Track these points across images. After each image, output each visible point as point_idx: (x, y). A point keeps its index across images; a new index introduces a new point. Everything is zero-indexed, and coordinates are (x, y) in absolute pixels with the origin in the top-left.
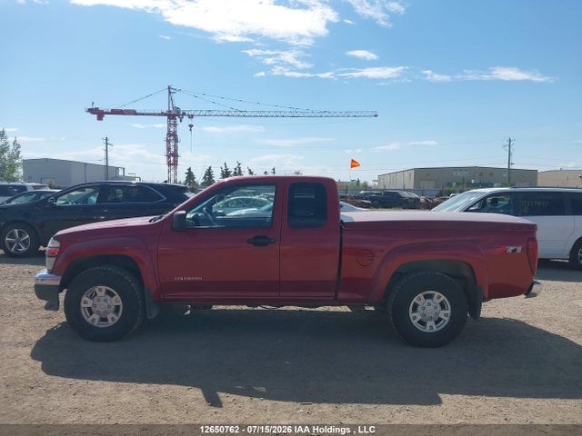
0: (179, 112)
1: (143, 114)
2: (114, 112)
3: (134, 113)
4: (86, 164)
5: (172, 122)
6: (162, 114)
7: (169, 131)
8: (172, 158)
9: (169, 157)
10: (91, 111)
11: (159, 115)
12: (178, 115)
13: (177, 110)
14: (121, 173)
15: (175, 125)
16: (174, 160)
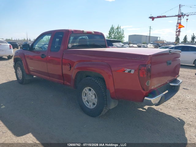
0: (182, 14)
1: (168, 17)
2: (158, 17)
3: (165, 17)
4: (147, 36)
5: (180, 18)
6: (176, 16)
7: (178, 22)
8: (178, 33)
9: (177, 32)
10: (150, 18)
11: (175, 16)
12: (182, 16)
13: (182, 13)
14: (159, 39)
15: (181, 20)
16: (179, 33)
